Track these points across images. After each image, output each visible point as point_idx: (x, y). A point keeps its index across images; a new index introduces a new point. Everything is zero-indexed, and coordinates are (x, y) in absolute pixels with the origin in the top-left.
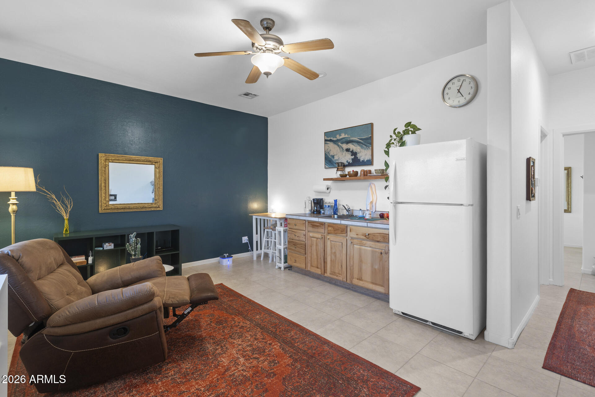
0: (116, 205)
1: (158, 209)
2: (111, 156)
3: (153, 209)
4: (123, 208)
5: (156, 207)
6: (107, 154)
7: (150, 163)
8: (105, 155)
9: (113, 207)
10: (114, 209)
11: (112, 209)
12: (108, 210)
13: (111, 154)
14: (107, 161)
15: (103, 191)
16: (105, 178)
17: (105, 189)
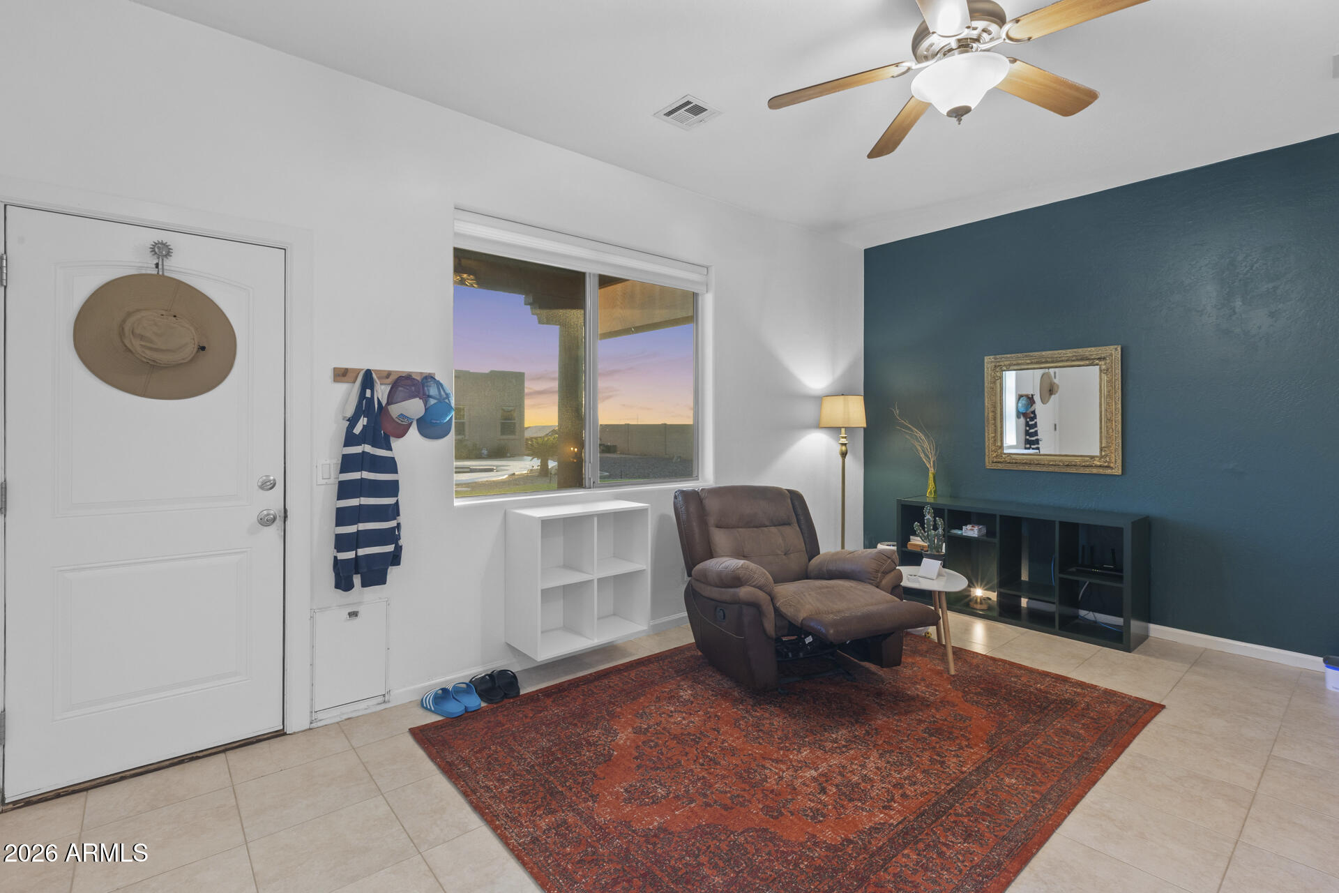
0: (1014, 456)
1: (1109, 472)
2: (1005, 359)
3: (1095, 471)
4: (1026, 463)
5: (1100, 466)
6: (998, 356)
7: (1087, 362)
8: (995, 359)
9: (1008, 459)
10: (1009, 463)
11: (1005, 462)
12: (999, 465)
13: (1005, 356)
14: (998, 369)
15: (991, 428)
16: (995, 403)
17: (995, 423)
